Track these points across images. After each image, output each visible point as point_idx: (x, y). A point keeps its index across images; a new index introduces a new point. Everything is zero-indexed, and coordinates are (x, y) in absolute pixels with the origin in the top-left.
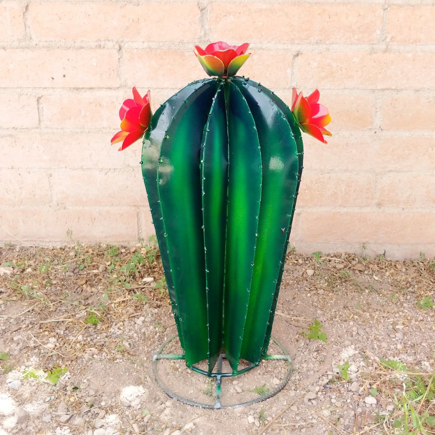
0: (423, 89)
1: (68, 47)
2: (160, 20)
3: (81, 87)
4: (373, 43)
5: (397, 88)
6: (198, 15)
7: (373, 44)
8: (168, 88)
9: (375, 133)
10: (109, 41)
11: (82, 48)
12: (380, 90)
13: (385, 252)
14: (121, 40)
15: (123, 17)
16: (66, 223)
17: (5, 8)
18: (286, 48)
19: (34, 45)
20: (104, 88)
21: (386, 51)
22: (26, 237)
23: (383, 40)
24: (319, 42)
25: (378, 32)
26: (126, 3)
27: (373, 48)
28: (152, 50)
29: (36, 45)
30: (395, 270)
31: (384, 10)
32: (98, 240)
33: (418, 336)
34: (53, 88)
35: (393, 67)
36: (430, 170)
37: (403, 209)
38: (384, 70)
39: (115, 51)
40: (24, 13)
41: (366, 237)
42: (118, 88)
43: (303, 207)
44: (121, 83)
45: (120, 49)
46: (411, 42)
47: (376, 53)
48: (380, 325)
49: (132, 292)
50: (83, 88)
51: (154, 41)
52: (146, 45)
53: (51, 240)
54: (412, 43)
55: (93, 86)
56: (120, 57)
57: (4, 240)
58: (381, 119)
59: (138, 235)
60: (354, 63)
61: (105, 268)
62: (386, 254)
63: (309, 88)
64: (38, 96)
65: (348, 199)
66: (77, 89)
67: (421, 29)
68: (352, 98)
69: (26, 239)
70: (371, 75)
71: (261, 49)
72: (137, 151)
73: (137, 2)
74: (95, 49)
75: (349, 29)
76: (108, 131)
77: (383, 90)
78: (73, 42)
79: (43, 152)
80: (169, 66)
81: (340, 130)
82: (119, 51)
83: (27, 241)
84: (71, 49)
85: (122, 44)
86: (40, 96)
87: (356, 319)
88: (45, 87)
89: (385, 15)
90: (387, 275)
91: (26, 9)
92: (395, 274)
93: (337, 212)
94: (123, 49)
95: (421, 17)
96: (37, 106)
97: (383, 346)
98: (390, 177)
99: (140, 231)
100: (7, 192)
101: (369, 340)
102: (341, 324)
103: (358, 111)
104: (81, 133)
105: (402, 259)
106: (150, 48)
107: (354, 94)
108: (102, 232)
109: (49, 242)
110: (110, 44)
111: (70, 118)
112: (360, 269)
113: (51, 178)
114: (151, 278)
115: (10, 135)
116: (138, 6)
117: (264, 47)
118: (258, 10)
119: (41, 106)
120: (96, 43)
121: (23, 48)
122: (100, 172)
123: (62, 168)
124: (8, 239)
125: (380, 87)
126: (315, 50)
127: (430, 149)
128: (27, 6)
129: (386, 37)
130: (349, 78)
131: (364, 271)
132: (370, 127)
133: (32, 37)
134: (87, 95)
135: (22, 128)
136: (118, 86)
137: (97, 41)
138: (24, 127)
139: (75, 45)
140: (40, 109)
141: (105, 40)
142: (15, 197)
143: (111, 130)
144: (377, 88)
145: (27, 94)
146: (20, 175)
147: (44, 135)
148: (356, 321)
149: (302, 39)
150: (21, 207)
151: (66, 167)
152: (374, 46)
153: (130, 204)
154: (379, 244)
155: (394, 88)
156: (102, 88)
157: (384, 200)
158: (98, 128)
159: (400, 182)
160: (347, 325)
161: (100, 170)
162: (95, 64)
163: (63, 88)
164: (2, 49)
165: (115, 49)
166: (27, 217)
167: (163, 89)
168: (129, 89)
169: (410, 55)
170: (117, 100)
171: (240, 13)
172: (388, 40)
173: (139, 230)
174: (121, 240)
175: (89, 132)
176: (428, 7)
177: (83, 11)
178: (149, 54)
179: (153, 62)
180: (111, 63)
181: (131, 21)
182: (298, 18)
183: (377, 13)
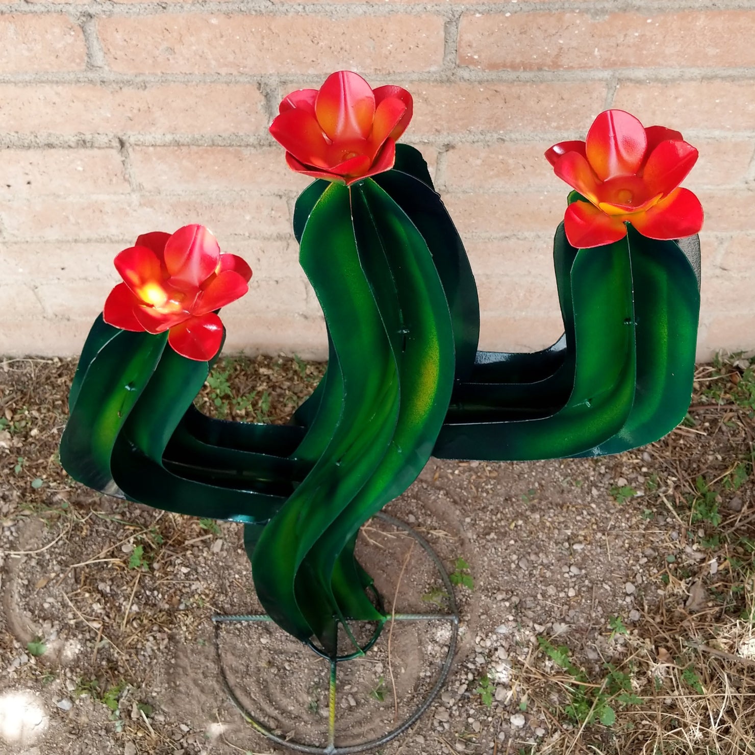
1: (26, 145)
6: (260, 102)
10: (99, 134)
14: (121, 133)
15: (119, 105)
16: (75, 336)
18: (426, 141)
24: (485, 131)
26: (122, 85)
28: (182, 147)
31: (609, 88)
39: (114, 152)
44: (133, 188)
45: (123, 146)
48: (551, 542)
51: (183, 134)
52: (169, 139)
56: (124, 158)
65: (528, 304)
68: (542, 198)
74: (76, 148)
78: (33, 137)
79: (17, 264)
80: (216, 168)
82: (121, 150)
85: (124, 138)
89: (609, 95)
93: (511, 318)
94: (127, 145)
95: (676, 98)
101: (533, 579)
106: (178, 144)
107: (546, 193)
110: (103, 139)
113: (36, 290)
116: (144, 89)
120: (77, 138)
123: (53, 279)
126: (477, 142)
136: (129, 191)
137: (78, 135)
139: (38, 141)
141: (91, 133)
149: (454, 130)
151: (59, 279)
162: (80, 169)
165: (112, 148)
168: (147, 193)
176: (694, 83)
177: (42, 97)
178: (177, 153)
179: (185, 163)
180: (110, 167)
181: (135, 111)
182: (446, 105)
183: (595, 95)
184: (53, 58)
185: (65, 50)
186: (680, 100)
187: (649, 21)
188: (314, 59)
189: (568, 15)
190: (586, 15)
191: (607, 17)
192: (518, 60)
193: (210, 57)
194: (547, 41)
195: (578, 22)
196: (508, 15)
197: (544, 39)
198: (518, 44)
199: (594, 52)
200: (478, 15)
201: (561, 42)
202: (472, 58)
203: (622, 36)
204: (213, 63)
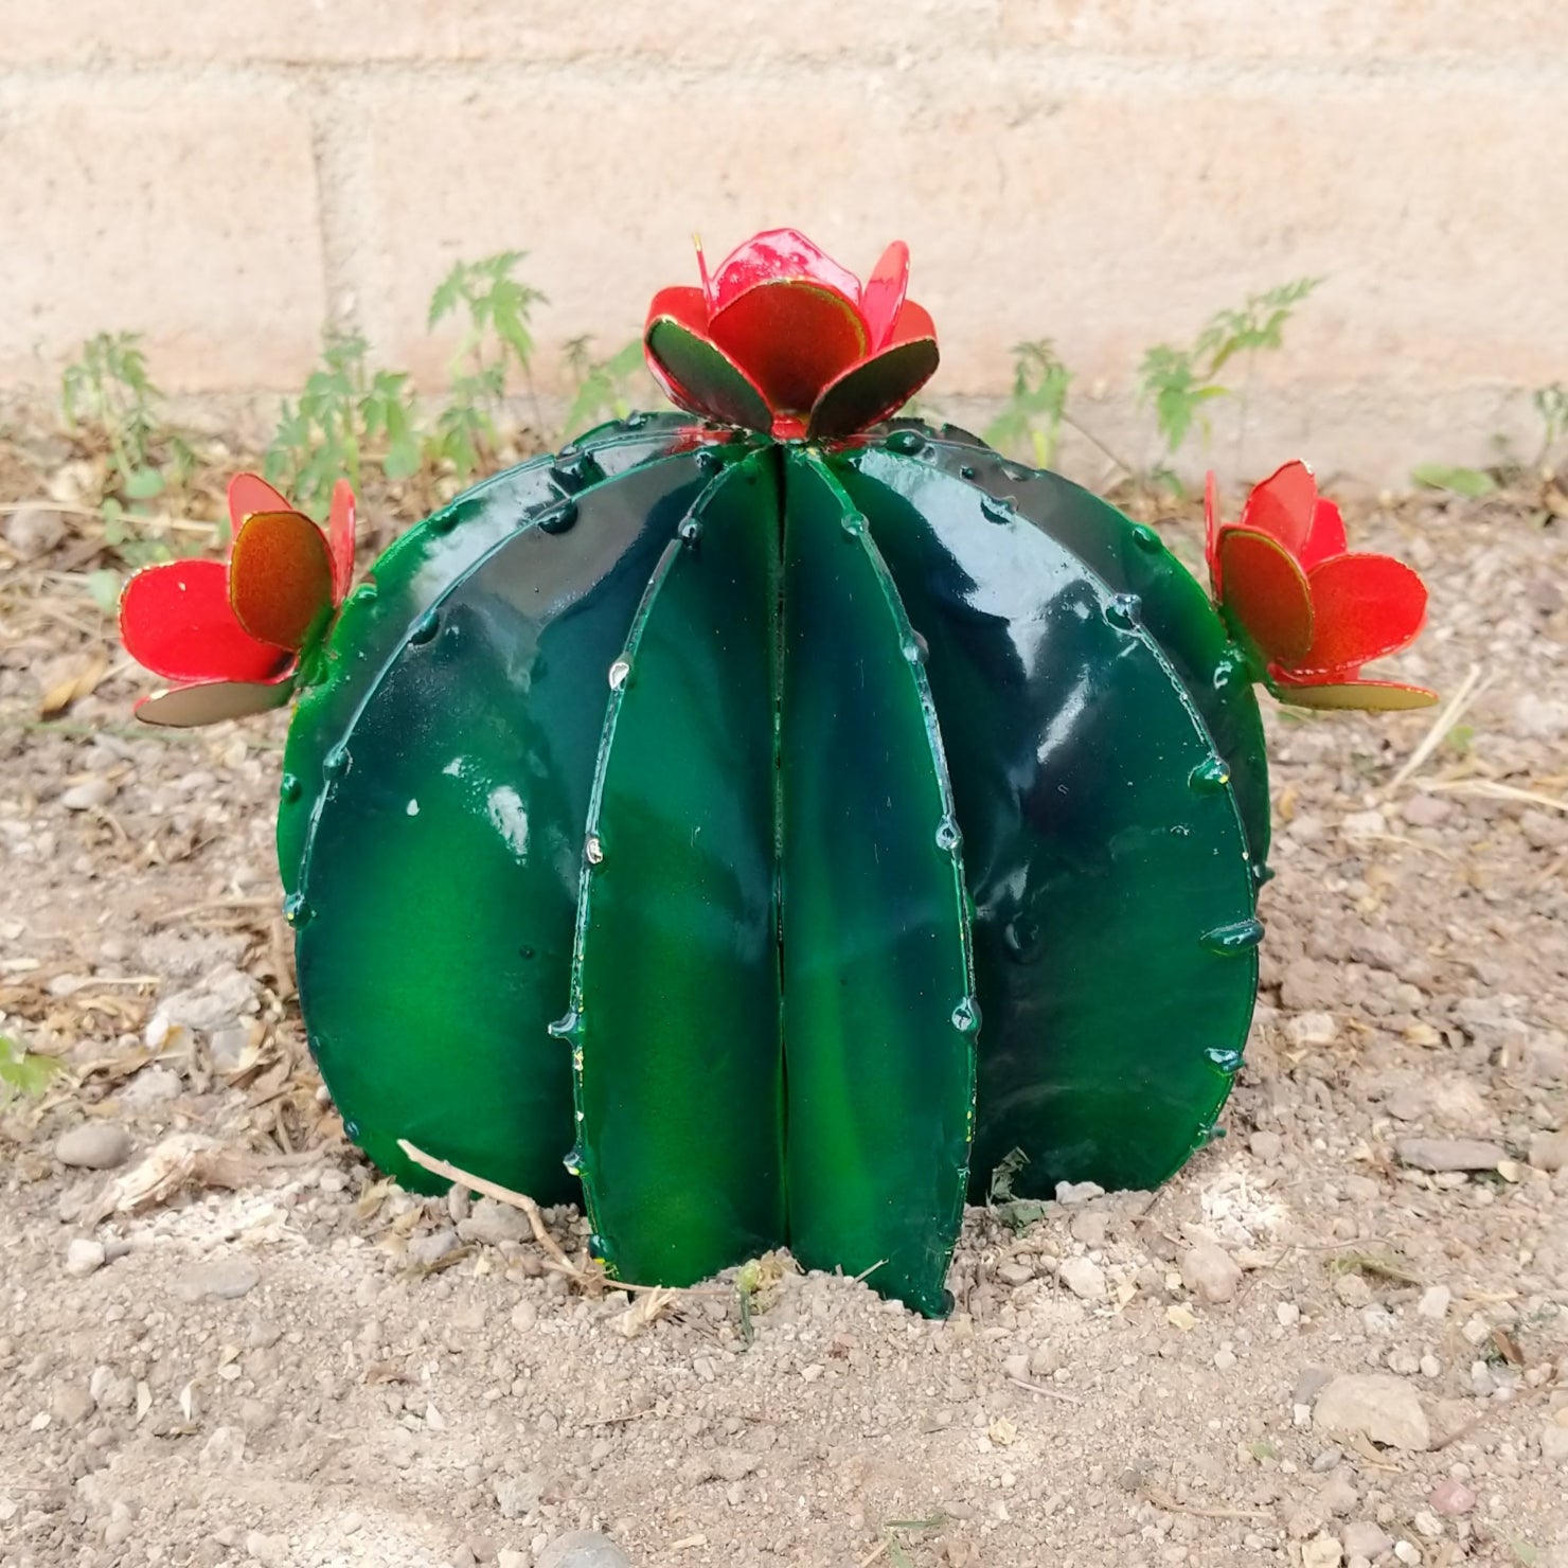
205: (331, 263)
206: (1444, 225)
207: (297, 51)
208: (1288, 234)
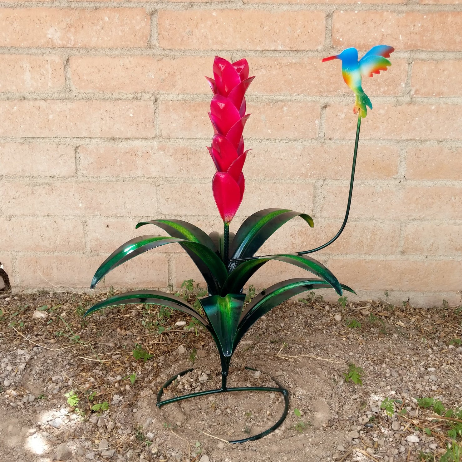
0: (446, 140)
1: (106, 98)
2: (195, 73)
3: (118, 137)
4: (398, 95)
5: (421, 139)
7: (398, 97)
8: (201, 138)
9: (400, 182)
10: (145, 93)
11: (119, 99)
12: (404, 140)
13: (409, 299)
14: (156, 92)
15: (159, 70)
17: (47, 61)
18: (315, 100)
19: (74, 97)
20: (140, 138)
21: (410, 103)
22: (59, 283)
23: (408, 93)
24: (346, 94)
25: (403, 85)
26: (163, 57)
27: (398, 100)
28: (187, 102)
29: (76, 96)
30: (420, 316)
31: (409, 64)
32: (129, 287)
33: (450, 378)
34: (90, 138)
35: (417, 119)
36: (452, 219)
37: (426, 257)
38: (408, 121)
39: (151, 103)
40: (64, 66)
41: (390, 285)
42: (153, 138)
43: (329, 254)
44: (156, 133)
45: (156, 101)
46: (434, 94)
47: (401, 105)
48: (412, 368)
49: (166, 335)
50: (119, 138)
51: (188, 94)
52: (181, 97)
53: (84, 287)
54: (436, 96)
55: (129, 136)
56: (155, 108)
57: (38, 286)
58: (406, 169)
59: (168, 282)
60: (379, 114)
61: (138, 313)
62: (410, 301)
63: (336, 139)
64: (75, 146)
65: (373, 247)
66: (114, 139)
67: (444, 82)
68: (378, 149)
69: (59, 286)
70: (396, 126)
71: (290, 100)
72: (169, 199)
73: (173, 56)
74: (132, 101)
75: (375, 82)
76: (142, 179)
77: (408, 141)
78: (111, 94)
79: (79, 199)
80: (203, 118)
81: (366, 179)
82: (155, 102)
83: (60, 287)
84: (109, 100)
85: (158, 96)
86: (78, 145)
87: (387, 362)
88: (83, 137)
89: (409, 69)
90: (413, 321)
91: (67, 62)
92: (420, 320)
93: (363, 260)
94: (158, 101)
95: (444, 71)
96: (74, 155)
97: (417, 388)
98: (414, 225)
99: (171, 278)
100: (42, 239)
101: (404, 381)
102: (374, 367)
103: (383, 161)
104: (116, 181)
105: (426, 306)
106: (185, 100)
107: (380, 145)
108: (134, 279)
109: (81, 289)
110: (146, 96)
111: (106, 167)
112: (386, 315)
113: (85, 225)
114: (183, 322)
115: (47, 184)
116: (174, 59)
117: (293, 99)
118: (289, 64)
119: (78, 155)
120: (133, 95)
121: (63, 99)
122: (133, 220)
123: (97, 215)
124: (42, 285)
125: (404, 138)
126: (342, 102)
127: (453, 198)
128: (68, 59)
129: (411, 90)
130: (375, 129)
131: (390, 317)
132: (395, 176)
133: (72, 89)
134: (123, 145)
135: (59, 176)
136: (153, 136)
137: (134, 93)
138: (61, 176)
139: (113, 97)
140: (77, 159)
141: (142, 92)
142: (50, 244)
143: (145, 179)
144: (402, 139)
145: (65, 144)
146: (55, 222)
147: (80, 183)
148: (388, 364)
149: (330, 92)
150: (56, 254)
151: (100, 215)
152: (399, 98)
153: (162, 251)
154: (403, 291)
155: (418, 139)
156: (138, 138)
157: (408, 248)
158: (133, 177)
159: (423, 230)
160: (380, 367)
161: (134, 217)
162: (131, 115)
163: (100, 138)
164: (43, 100)
165: (151, 100)
166: (61, 264)
167: (196, 139)
168: (163, 140)
169: (433, 108)
170: (152, 150)
171: (271, 67)
172: (412, 93)
173: (169, 277)
174: (152, 287)
175: (124, 181)
176: (451, 62)
177: (122, 65)
178: (184, 105)
179: (187, 114)
180: (147, 114)
181: (167, 74)
182: (326, 71)
183: (402, 68)
184: (133, 36)
185: (140, 31)
186: (445, 73)
187: (425, 17)
188: (261, 39)
189: (385, 13)
190: (394, 14)
191: (404, 14)
192: (362, 43)
193: (209, 37)
194: (376, 29)
195: (390, 17)
196: (356, 12)
197: (374, 28)
198: (362, 31)
199: (399, 37)
200: (342, 12)
201: (383, 30)
202: (339, 40)
203: (413, 26)
204: (210, 41)
205: (169, 274)
206: (300, 271)
207: (167, 251)
208: (281, 272)
